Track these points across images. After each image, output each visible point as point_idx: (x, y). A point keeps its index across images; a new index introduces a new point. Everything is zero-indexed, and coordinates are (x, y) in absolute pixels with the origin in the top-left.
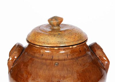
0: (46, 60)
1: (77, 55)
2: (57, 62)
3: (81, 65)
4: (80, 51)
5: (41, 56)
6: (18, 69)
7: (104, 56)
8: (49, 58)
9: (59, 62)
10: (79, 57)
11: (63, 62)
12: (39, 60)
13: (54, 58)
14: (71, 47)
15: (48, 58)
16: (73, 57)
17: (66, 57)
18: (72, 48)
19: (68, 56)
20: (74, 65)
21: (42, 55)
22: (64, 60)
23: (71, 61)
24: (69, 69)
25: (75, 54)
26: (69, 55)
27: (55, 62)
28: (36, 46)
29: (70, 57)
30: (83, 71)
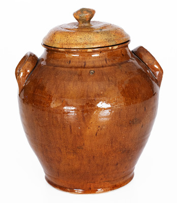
0: (76, 68)
1: (119, 60)
2: (93, 69)
3: (126, 72)
4: (123, 55)
5: (67, 64)
6: (36, 85)
7: (155, 62)
8: (81, 65)
9: (95, 69)
10: (122, 63)
11: (102, 68)
12: (66, 69)
13: (87, 64)
14: (110, 48)
15: (79, 66)
16: (115, 63)
17: (105, 62)
18: (112, 50)
19: (108, 62)
20: (117, 73)
21: (70, 62)
22: (103, 67)
23: (112, 67)
24: (110, 78)
25: (116, 58)
26: (109, 60)
27: (89, 69)
28: (59, 50)
29: (109, 63)
30: (130, 80)
